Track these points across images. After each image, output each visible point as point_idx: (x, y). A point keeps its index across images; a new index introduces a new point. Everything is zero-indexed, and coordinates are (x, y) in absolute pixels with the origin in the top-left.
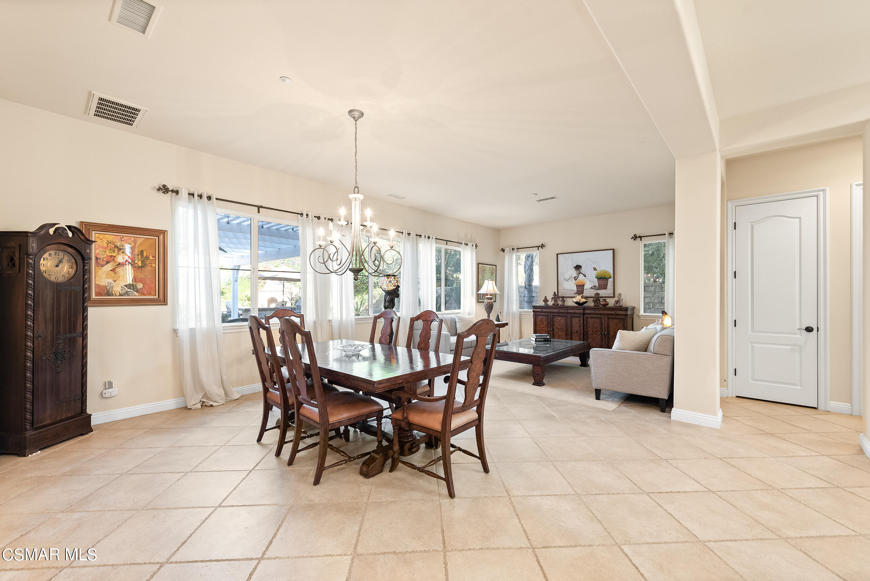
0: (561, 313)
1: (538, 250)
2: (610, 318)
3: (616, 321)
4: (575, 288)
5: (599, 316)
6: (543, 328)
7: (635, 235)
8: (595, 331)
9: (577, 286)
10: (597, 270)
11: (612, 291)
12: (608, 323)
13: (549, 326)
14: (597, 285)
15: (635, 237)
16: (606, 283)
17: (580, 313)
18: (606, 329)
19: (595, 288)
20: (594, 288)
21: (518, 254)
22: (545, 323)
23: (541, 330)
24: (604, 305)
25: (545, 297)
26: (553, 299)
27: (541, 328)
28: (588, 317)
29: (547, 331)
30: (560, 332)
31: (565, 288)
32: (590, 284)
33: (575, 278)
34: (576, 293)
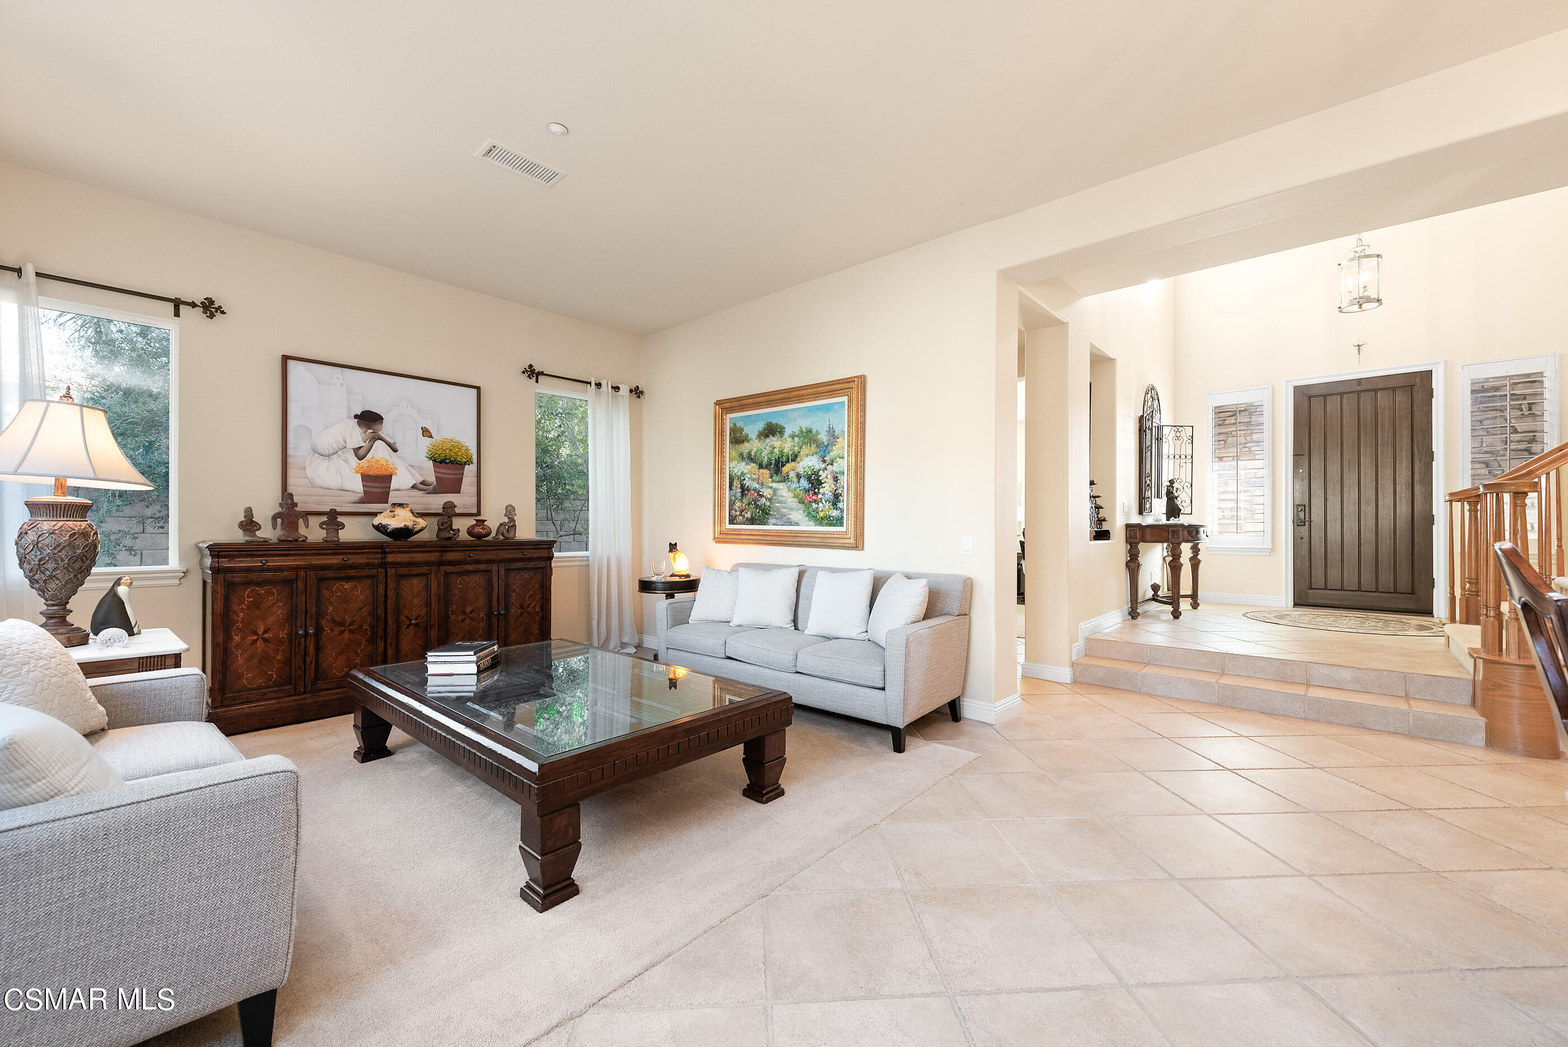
0: (352, 567)
1: (178, 313)
2: (512, 570)
3: (526, 576)
4: (357, 485)
5: (483, 567)
6: (265, 632)
7: (531, 365)
8: (471, 612)
9: (366, 478)
10: (431, 436)
11: (476, 499)
12: (507, 586)
14: (432, 478)
15: (532, 373)
16: (457, 476)
18: (502, 602)
19: (427, 487)
20: (421, 486)
22: (279, 611)
23: (255, 641)
24: (479, 537)
25: (249, 512)
26: (279, 520)
27: (255, 633)
28: (453, 573)
29: (290, 642)
30: (346, 635)
31: (319, 482)
32: (412, 474)
33: (356, 450)
34: (362, 501)
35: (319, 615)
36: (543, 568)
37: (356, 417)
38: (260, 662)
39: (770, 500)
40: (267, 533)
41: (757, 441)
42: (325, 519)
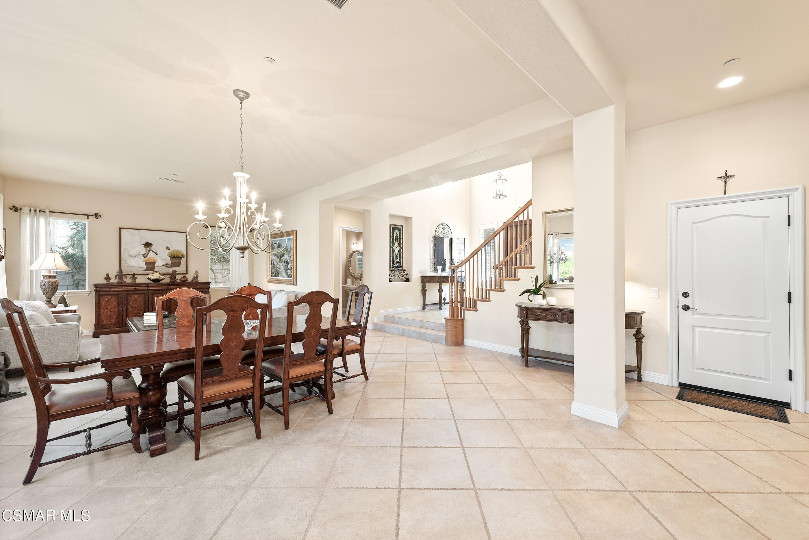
0: (138, 290)
1: (89, 219)
4: (144, 266)
9: (146, 263)
11: (186, 269)
13: (121, 306)
14: (169, 263)
15: (207, 227)
16: (179, 262)
17: (163, 290)
19: (168, 266)
20: (166, 265)
22: (115, 303)
23: (108, 312)
24: (184, 281)
25: (108, 275)
26: (117, 277)
27: (107, 309)
29: (118, 312)
30: (136, 311)
31: (131, 265)
32: (163, 262)
33: (143, 255)
34: (145, 270)
35: (127, 304)
36: (206, 291)
37: (143, 244)
38: (109, 317)
39: (279, 269)
40: (114, 281)
41: (276, 249)
42: (131, 276)
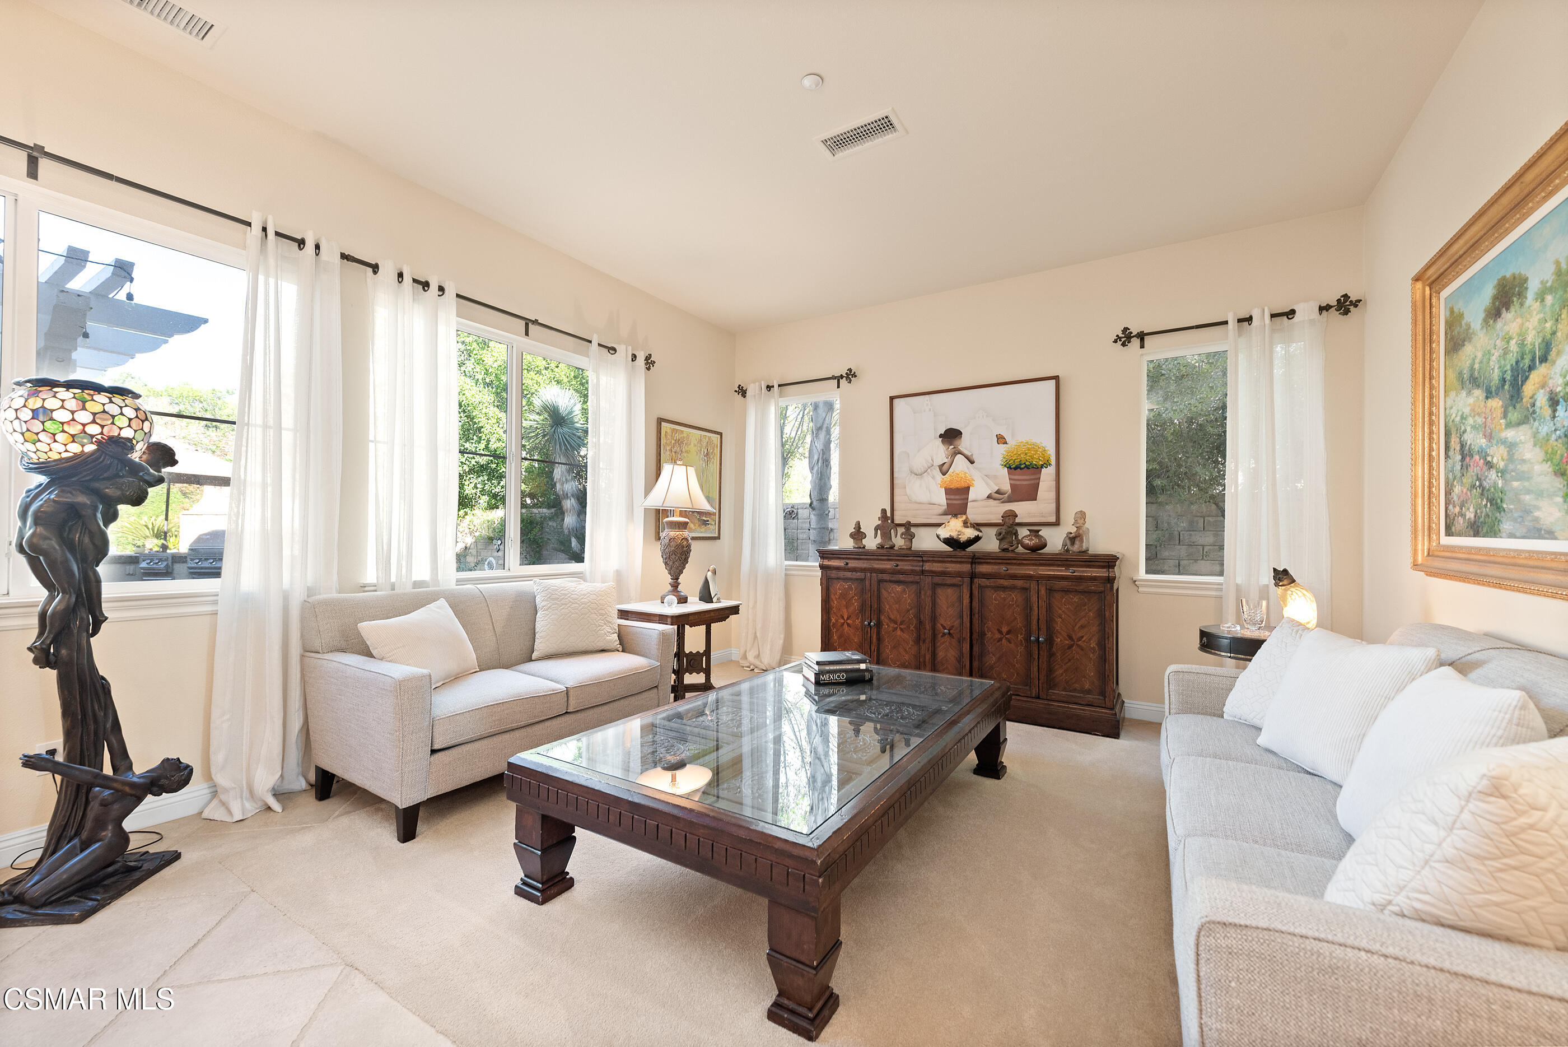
0: (901, 572)
1: (838, 387)
2: (1056, 590)
3: (1076, 599)
4: (941, 499)
5: (1019, 583)
6: (848, 619)
7: (1126, 329)
8: (1008, 633)
9: (948, 491)
10: (1006, 443)
11: (1054, 506)
12: (1049, 608)
13: (868, 614)
14: (1007, 487)
15: (1125, 337)
16: (1033, 482)
17: (959, 574)
18: (1043, 627)
19: (1002, 496)
20: (996, 496)
21: (783, 402)
22: (855, 603)
23: (843, 624)
24: (1034, 549)
25: (858, 526)
27: (843, 618)
28: (987, 587)
30: (898, 632)
31: (915, 498)
32: (987, 484)
33: (941, 466)
34: (945, 513)
35: (880, 611)
36: (1101, 592)
